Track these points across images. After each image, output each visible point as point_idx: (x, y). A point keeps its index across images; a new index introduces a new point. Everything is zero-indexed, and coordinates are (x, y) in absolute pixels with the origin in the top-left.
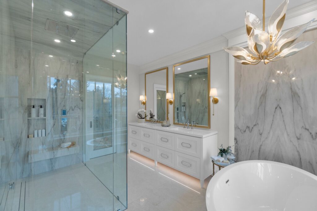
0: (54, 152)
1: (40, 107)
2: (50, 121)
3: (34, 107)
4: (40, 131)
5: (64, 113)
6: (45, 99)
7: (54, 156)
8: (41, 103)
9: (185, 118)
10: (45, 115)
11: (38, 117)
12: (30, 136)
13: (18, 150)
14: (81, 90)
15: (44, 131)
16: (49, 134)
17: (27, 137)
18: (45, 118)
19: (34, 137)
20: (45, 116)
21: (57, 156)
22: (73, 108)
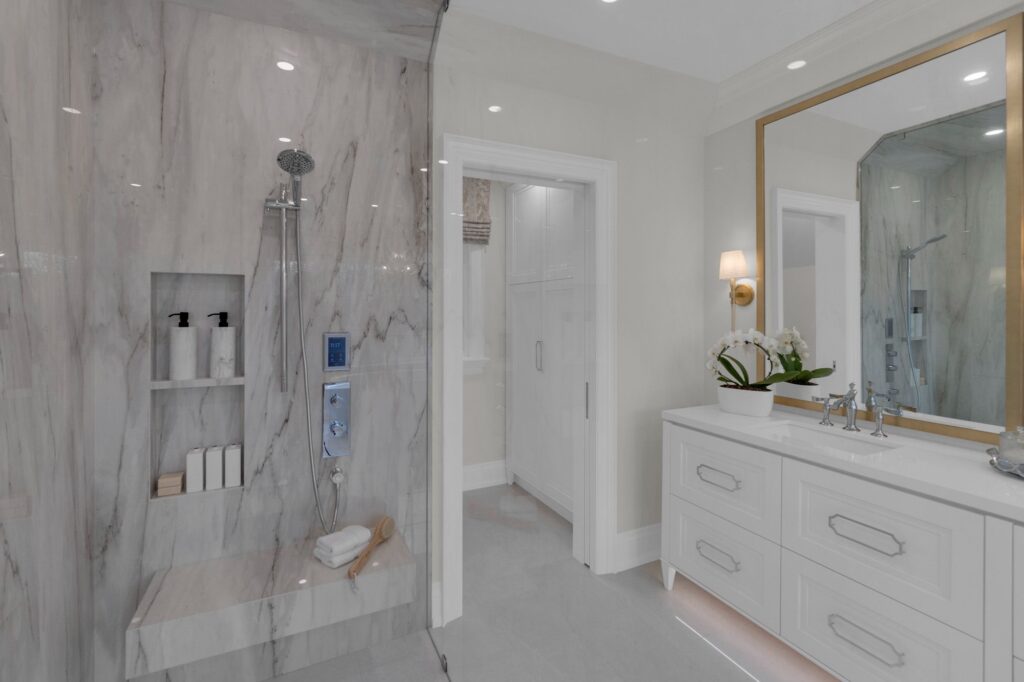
0: (271, 607)
1: (217, 319)
2: (263, 403)
3: (184, 319)
4: (214, 456)
5: (336, 353)
6: (241, 278)
7: (273, 630)
8: (221, 300)
9: (924, 374)
10: (239, 370)
11: (208, 376)
12: (161, 482)
13: (104, 565)
14: (424, 227)
15: (233, 454)
16: (258, 472)
17: (147, 489)
18: (239, 381)
19: (184, 488)
20: (242, 374)
21: (289, 631)
22: (382, 326)
